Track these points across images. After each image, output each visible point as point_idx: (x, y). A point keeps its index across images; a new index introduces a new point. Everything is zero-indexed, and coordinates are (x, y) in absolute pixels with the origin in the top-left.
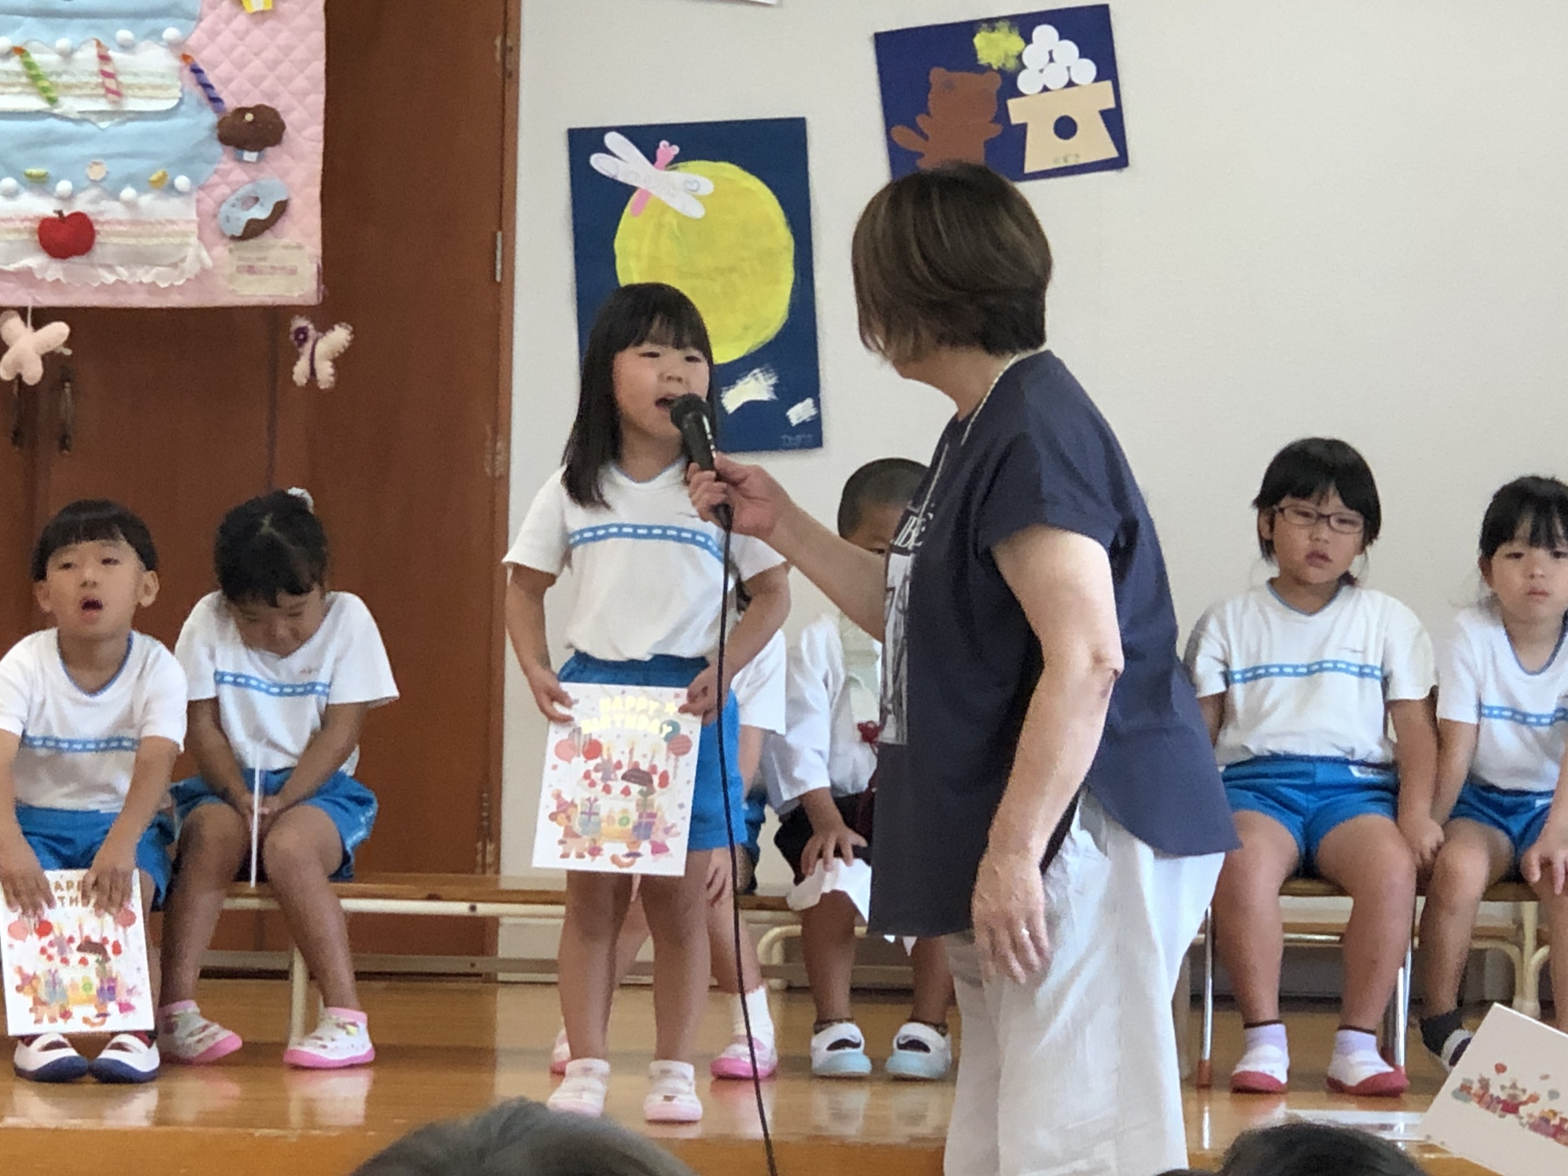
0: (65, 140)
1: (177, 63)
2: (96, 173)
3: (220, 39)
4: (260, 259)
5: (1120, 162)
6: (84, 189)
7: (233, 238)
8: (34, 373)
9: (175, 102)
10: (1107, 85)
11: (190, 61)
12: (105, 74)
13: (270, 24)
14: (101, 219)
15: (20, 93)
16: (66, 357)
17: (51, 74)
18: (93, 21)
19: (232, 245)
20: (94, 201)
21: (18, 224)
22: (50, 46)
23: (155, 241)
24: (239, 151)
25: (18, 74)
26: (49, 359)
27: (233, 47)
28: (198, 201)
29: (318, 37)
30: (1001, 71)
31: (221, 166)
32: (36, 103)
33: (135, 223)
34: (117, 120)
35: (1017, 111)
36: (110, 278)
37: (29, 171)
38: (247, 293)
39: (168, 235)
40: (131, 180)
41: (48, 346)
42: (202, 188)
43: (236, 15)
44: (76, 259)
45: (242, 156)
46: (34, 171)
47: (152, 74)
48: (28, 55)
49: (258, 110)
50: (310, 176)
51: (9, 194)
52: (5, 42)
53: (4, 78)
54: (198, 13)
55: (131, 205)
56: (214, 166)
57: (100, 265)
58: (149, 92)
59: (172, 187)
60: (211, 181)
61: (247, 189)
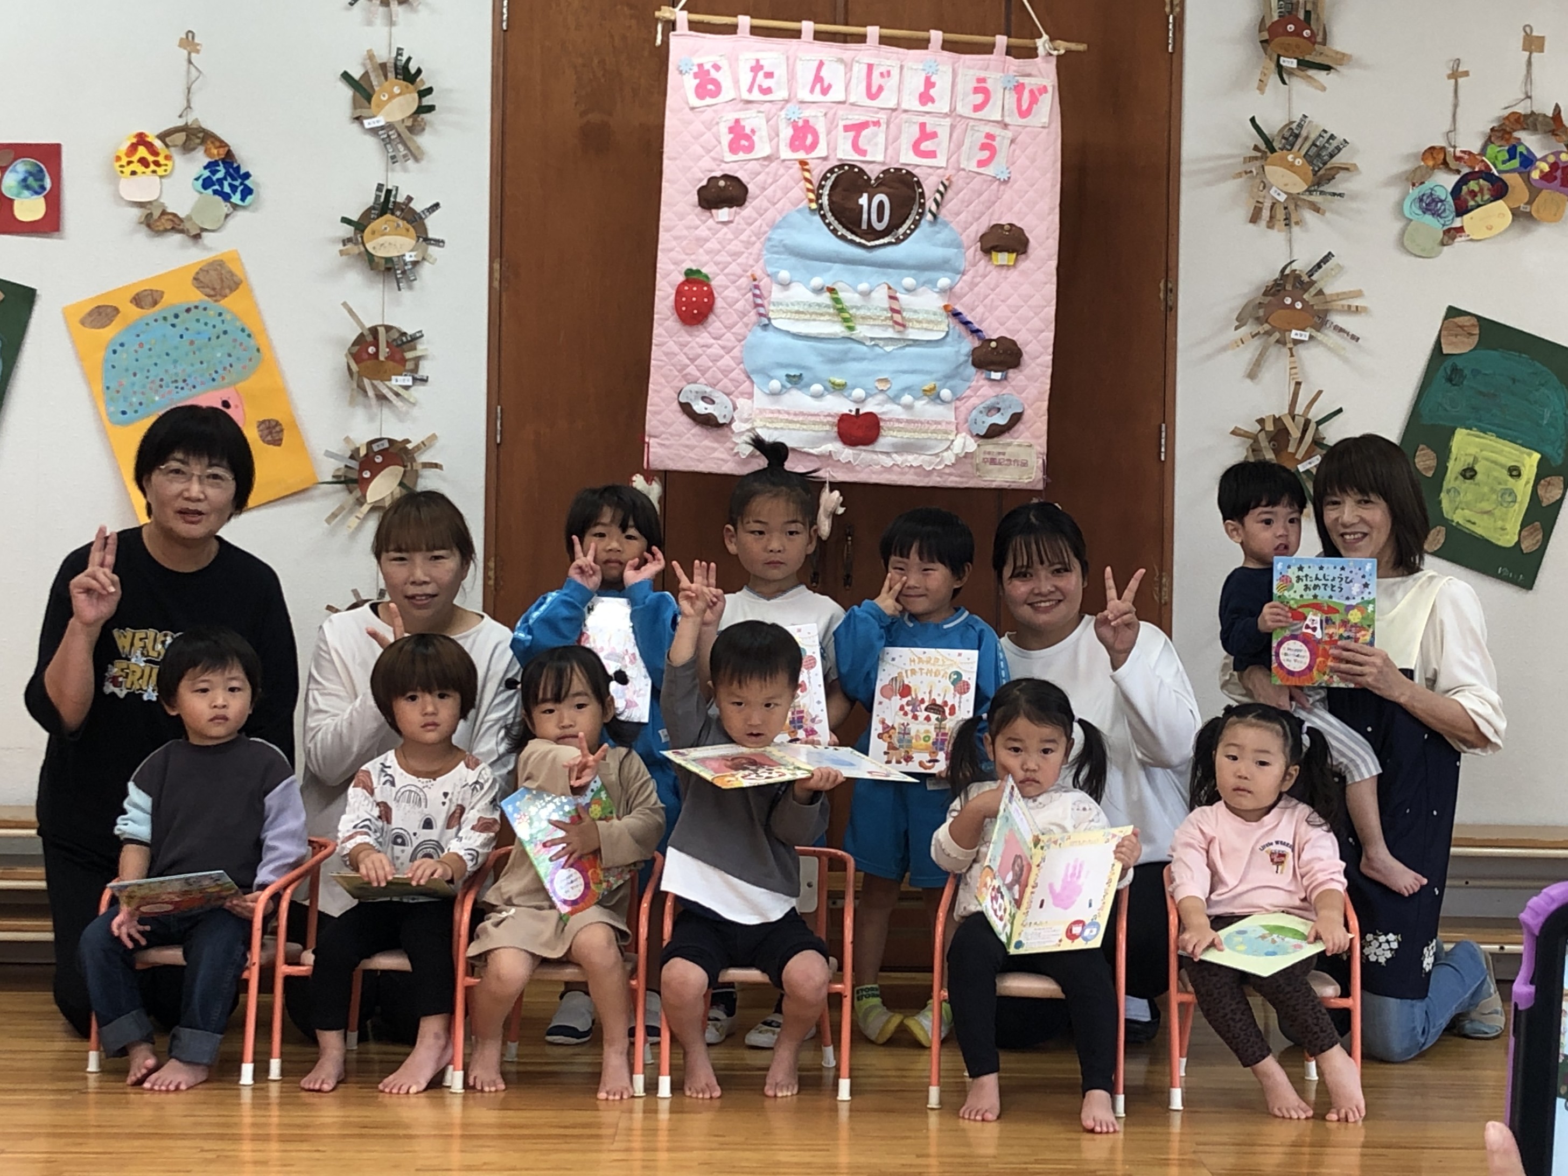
0: (861, 359)
2: (883, 384)
3: (976, 289)
4: (998, 453)
6: (871, 396)
7: (979, 436)
9: (943, 334)
12: (893, 310)
14: (883, 417)
15: (827, 322)
17: (853, 307)
18: (884, 270)
19: (979, 441)
20: (881, 405)
21: (823, 419)
22: (852, 288)
23: (924, 436)
24: (988, 372)
25: (827, 306)
27: (986, 296)
28: (956, 408)
29: (1051, 289)
31: (973, 383)
32: (838, 329)
33: (911, 421)
34: (900, 345)
36: (888, 462)
37: (833, 379)
38: (989, 478)
39: (934, 432)
40: (910, 389)
42: (959, 398)
43: (987, 267)
44: (865, 447)
45: (990, 375)
46: (836, 380)
47: (927, 312)
48: (837, 293)
49: (1002, 340)
50: (1040, 393)
51: (817, 396)
52: (817, 281)
53: (816, 309)
54: (962, 269)
55: (909, 407)
56: (968, 384)
57: (882, 453)
58: (925, 325)
59: (938, 397)
60: (966, 393)
61: (991, 401)
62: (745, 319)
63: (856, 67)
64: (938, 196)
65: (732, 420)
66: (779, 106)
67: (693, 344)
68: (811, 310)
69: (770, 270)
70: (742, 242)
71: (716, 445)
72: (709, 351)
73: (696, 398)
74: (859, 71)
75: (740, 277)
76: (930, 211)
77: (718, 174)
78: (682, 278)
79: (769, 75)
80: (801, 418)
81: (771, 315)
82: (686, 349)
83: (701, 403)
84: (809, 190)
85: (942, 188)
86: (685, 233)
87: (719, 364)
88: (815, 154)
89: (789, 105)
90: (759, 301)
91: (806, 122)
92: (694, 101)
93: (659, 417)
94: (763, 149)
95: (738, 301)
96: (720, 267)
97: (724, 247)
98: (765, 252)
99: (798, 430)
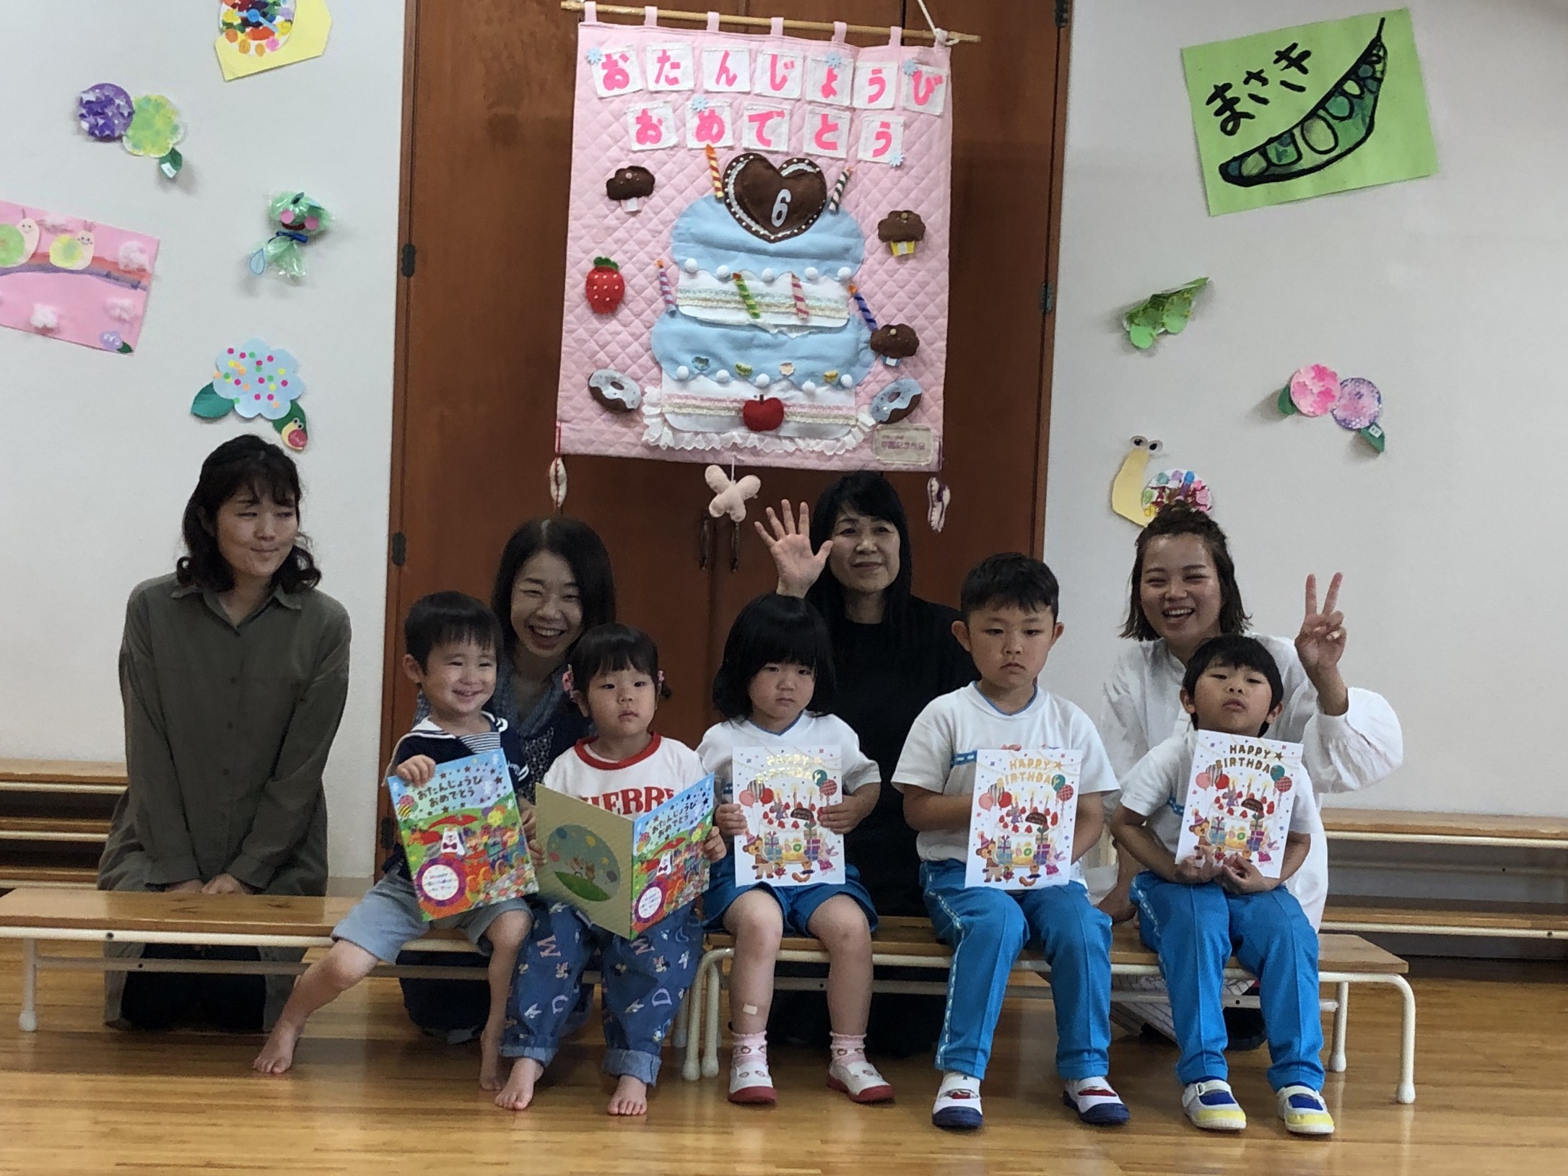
0: (765, 346)
1: (845, 293)
2: (787, 370)
3: (876, 277)
4: (897, 437)
6: (776, 381)
7: (882, 422)
9: (845, 321)
11: (853, 291)
12: (798, 299)
13: (912, 264)
14: (788, 403)
15: (733, 309)
17: (758, 295)
18: (789, 260)
19: (883, 427)
20: (784, 390)
21: (728, 404)
22: (757, 275)
23: (826, 421)
24: (885, 358)
25: (733, 294)
26: (748, 503)
27: (885, 283)
28: (857, 394)
29: (944, 277)
31: (872, 368)
32: (743, 317)
33: (812, 407)
34: (804, 332)
36: (790, 447)
37: (739, 365)
38: (888, 460)
39: (835, 417)
40: (811, 375)
42: (859, 385)
43: (887, 257)
44: (769, 433)
45: (887, 361)
46: (744, 365)
47: (829, 300)
48: (741, 280)
49: (900, 328)
50: (937, 378)
51: (722, 382)
52: (724, 269)
53: (723, 297)
54: (861, 258)
55: (811, 395)
56: (868, 370)
57: (786, 438)
58: (827, 313)
59: (840, 383)
60: (866, 379)
61: (891, 387)
62: (653, 307)
63: (760, 59)
64: (839, 186)
65: (641, 404)
66: (685, 96)
67: (603, 331)
68: (718, 298)
69: (678, 257)
70: (649, 231)
71: (624, 430)
72: (618, 338)
73: (605, 383)
74: (764, 62)
75: (648, 265)
76: (832, 200)
77: (625, 165)
78: (591, 267)
79: (676, 66)
80: (707, 404)
81: (678, 302)
82: (596, 336)
83: (610, 388)
84: (715, 179)
85: (842, 178)
86: (595, 221)
87: (627, 350)
88: (719, 144)
89: (695, 96)
90: (666, 288)
91: (712, 112)
92: (603, 91)
93: (570, 403)
94: (669, 139)
95: (645, 289)
96: (629, 255)
97: (632, 237)
98: (672, 241)
99: (705, 415)
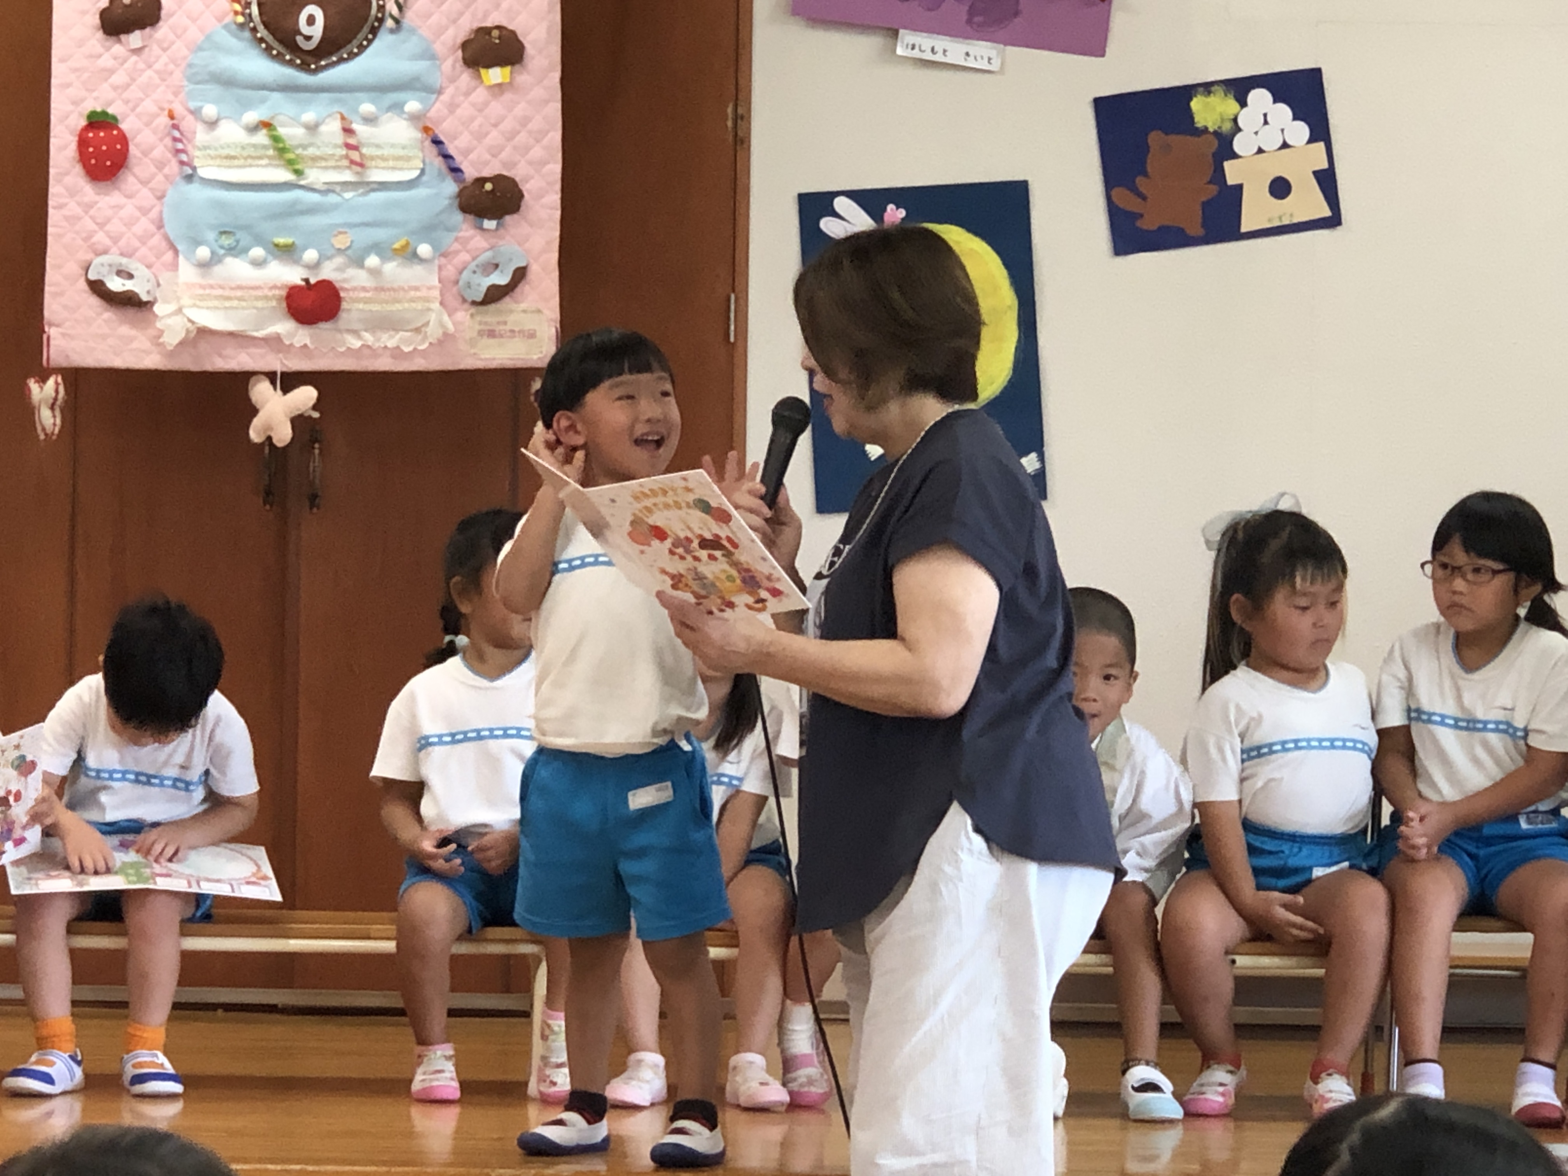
0: (312, 210)
1: (418, 135)
2: (340, 242)
3: (459, 111)
4: (498, 323)
5: (1333, 221)
6: (329, 258)
7: (474, 303)
8: (283, 435)
9: (415, 173)
10: (1321, 145)
11: (430, 133)
12: (348, 146)
13: (508, 96)
14: (346, 286)
15: (266, 166)
16: (315, 419)
17: (297, 146)
18: (338, 95)
19: (473, 310)
20: (339, 269)
21: (266, 292)
22: (295, 120)
23: (398, 306)
24: (477, 219)
25: (265, 147)
26: (298, 422)
27: (472, 119)
28: (440, 268)
29: (555, 109)
30: (1216, 134)
31: (461, 234)
32: (284, 175)
33: (379, 289)
34: (361, 191)
35: (1233, 172)
36: (356, 344)
37: (276, 240)
38: (488, 356)
39: (412, 300)
40: (376, 248)
41: (299, 409)
42: (444, 255)
43: (475, 88)
44: (323, 325)
45: (482, 224)
46: (281, 240)
47: (393, 146)
48: (275, 129)
49: (498, 179)
50: (548, 243)
51: (258, 264)
52: (252, 116)
53: (252, 152)
54: (438, 86)
55: (375, 273)
56: (455, 234)
57: (346, 331)
58: (392, 163)
59: (415, 255)
60: (452, 249)
61: (487, 256)
62: (166, 170)
65: (156, 297)
67: (102, 204)
68: (245, 153)
69: (192, 105)
70: (157, 72)
71: (133, 332)
72: (121, 213)
73: (110, 272)
75: (155, 116)
76: (391, 16)
78: (83, 123)
80: (239, 293)
81: (196, 163)
82: (92, 212)
83: (116, 278)
86: (85, 63)
87: (134, 228)
90: (180, 146)
93: (61, 301)
95: (152, 149)
96: (131, 105)
97: (133, 80)
98: (186, 83)
99: (236, 308)
